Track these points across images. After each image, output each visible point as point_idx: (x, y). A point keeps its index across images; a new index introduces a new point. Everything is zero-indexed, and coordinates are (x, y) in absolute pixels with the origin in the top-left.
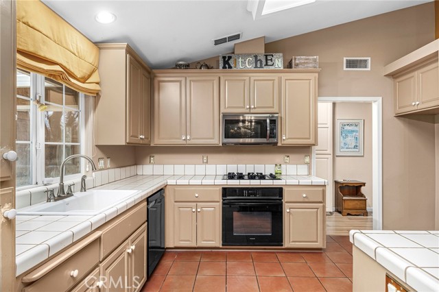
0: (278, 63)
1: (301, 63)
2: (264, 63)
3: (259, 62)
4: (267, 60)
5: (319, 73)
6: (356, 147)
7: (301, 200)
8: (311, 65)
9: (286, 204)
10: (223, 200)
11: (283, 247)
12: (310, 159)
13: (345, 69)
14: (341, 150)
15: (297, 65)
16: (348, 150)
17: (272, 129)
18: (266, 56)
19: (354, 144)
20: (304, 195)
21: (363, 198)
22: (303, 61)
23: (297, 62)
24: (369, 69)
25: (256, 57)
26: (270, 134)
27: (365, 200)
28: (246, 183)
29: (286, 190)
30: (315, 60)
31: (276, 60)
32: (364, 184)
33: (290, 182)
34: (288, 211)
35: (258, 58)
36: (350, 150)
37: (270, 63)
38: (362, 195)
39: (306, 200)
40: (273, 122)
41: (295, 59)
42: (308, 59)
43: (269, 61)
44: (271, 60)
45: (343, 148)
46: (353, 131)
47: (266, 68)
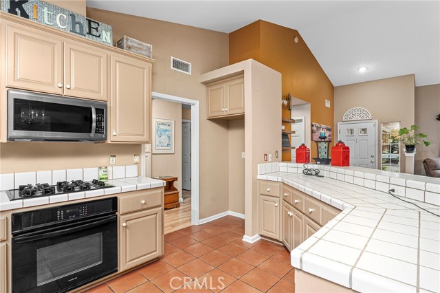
0: (107, 37)
1: (134, 47)
2: (86, 30)
3: (77, 26)
4: (90, 27)
5: (153, 64)
6: (168, 145)
7: (139, 208)
8: (144, 53)
9: (122, 217)
10: (14, 235)
11: (118, 272)
12: (140, 158)
13: (172, 68)
14: (157, 148)
15: (129, 48)
16: (162, 148)
17: (99, 122)
18: (90, 22)
19: (167, 143)
20: (143, 202)
21: (176, 192)
22: (136, 45)
23: (129, 43)
24: (190, 73)
25: (73, 16)
26: (97, 127)
27: (178, 193)
28: (59, 199)
29: (121, 199)
30: (149, 49)
31: (104, 32)
32: (176, 179)
33: (126, 188)
34: (124, 224)
35: (77, 20)
36: (164, 148)
37: (94, 32)
38: (175, 189)
39: (145, 207)
40: (101, 111)
41: (127, 39)
42: (141, 45)
43: (93, 30)
44: (97, 29)
45: (158, 146)
46: (166, 130)
47: (88, 37)
